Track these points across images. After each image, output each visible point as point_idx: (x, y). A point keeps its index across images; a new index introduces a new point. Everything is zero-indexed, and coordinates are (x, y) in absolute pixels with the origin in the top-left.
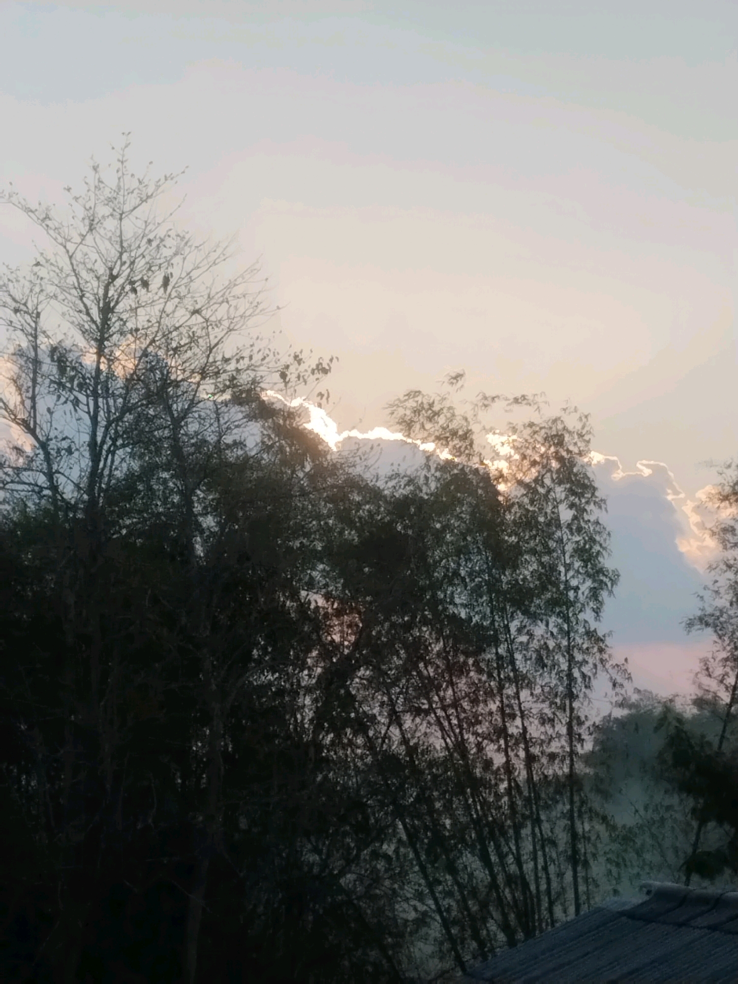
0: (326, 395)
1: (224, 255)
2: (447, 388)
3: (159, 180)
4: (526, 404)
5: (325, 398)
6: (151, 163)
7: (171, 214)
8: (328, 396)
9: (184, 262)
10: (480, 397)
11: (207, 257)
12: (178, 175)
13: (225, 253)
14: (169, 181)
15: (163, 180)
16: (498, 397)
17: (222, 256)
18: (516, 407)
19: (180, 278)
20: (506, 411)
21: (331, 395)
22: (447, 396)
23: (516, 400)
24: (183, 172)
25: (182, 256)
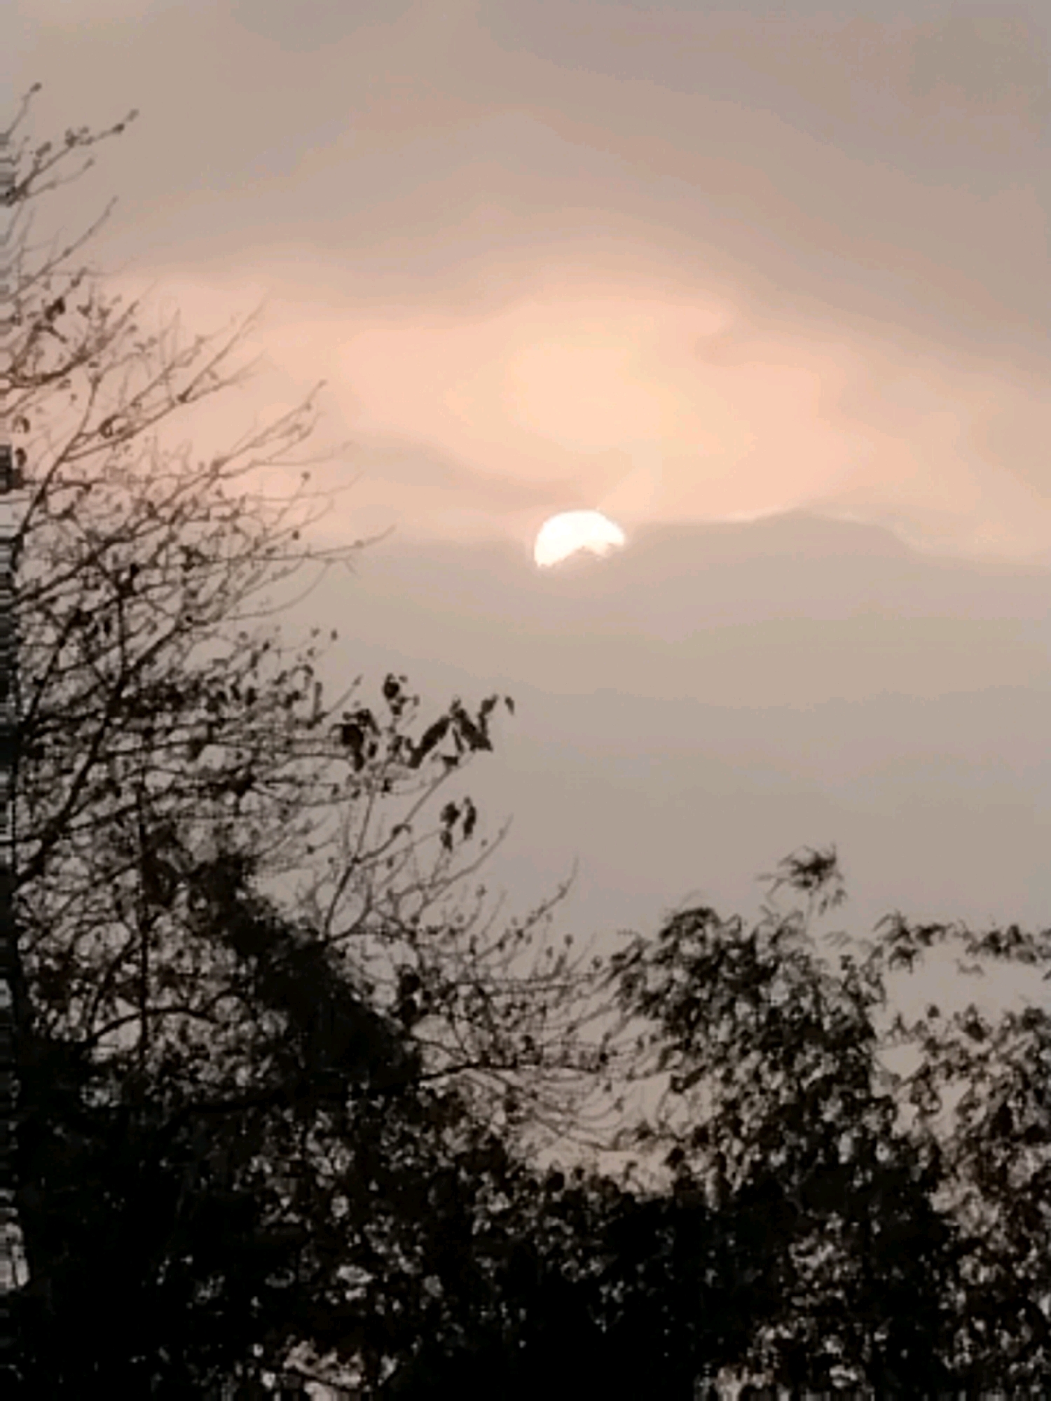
0: (464, 815)
1: (214, 376)
2: (792, 899)
3: (47, 147)
4: (1021, 956)
5: (460, 822)
6: (37, 87)
7: (67, 252)
8: (471, 820)
9: (94, 387)
10: (888, 928)
11: (165, 376)
12: (103, 135)
13: (216, 369)
14: (77, 148)
15: (59, 145)
16: (936, 928)
17: (207, 377)
18: (989, 962)
19: (80, 435)
20: (963, 969)
21: (480, 817)
22: (793, 923)
23: (993, 943)
24: (120, 128)
25: (92, 371)
